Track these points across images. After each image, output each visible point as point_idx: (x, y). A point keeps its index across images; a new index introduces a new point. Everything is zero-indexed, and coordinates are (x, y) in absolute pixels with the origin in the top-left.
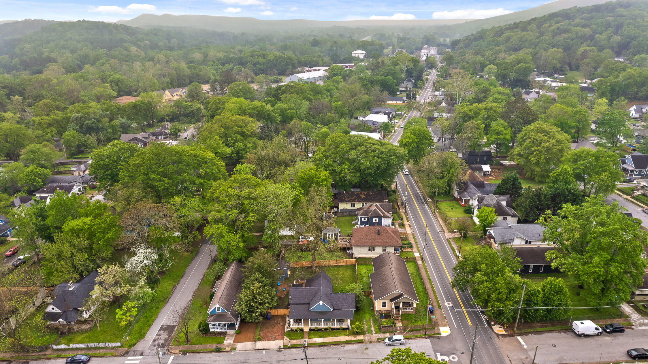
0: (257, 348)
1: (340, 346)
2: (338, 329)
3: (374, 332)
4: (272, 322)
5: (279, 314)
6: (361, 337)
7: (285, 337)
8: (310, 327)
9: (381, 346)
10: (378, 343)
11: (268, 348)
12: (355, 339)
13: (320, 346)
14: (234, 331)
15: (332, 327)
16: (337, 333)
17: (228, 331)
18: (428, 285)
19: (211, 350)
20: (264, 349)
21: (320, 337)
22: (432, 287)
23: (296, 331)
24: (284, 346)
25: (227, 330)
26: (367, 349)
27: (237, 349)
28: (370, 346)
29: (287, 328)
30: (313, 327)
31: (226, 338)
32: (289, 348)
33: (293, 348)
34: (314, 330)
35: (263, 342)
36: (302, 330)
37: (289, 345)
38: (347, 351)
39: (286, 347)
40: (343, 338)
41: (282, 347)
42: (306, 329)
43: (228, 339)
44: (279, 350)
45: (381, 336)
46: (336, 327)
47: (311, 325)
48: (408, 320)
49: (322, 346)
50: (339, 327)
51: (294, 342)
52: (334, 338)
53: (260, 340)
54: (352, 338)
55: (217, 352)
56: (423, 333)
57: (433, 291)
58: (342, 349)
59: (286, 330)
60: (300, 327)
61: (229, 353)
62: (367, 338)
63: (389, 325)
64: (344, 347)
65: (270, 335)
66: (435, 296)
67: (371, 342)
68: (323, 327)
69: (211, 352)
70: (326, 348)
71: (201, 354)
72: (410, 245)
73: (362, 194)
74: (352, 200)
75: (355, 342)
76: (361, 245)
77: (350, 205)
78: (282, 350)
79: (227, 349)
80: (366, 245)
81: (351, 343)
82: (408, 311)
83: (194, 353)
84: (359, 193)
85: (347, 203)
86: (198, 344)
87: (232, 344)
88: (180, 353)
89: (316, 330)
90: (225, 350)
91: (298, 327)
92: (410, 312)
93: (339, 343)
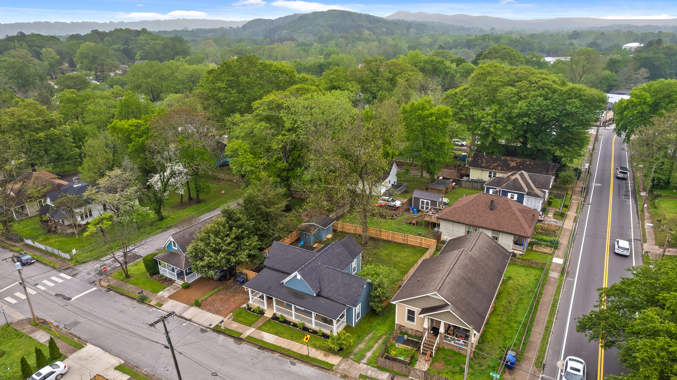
0: (185, 315)
1: (288, 360)
2: (313, 332)
3: (364, 361)
4: (241, 288)
6: (334, 360)
7: (230, 315)
8: (274, 311)
11: (196, 320)
12: (324, 359)
13: (261, 348)
14: (182, 283)
15: (306, 324)
16: (305, 337)
17: (176, 280)
18: (543, 316)
19: (136, 297)
20: (190, 320)
21: (276, 333)
22: (550, 322)
23: (253, 311)
24: (217, 326)
27: (162, 308)
30: (279, 314)
31: (167, 288)
32: (220, 332)
33: (225, 334)
34: (277, 319)
35: (199, 310)
36: (261, 313)
37: (225, 328)
38: (292, 374)
39: (217, 330)
41: (212, 326)
42: (269, 313)
43: (168, 290)
44: (205, 330)
45: (371, 372)
46: (313, 326)
47: (277, 309)
48: (447, 362)
49: (263, 348)
50: (317, 329)
51: (235, 326)
53: (198, 305)
54: (319, 355)
55: (139, 301)
57: (547, 329)
58: (288, 367)
59: (244, 305)
60: (261, 307)
61: (149, 308)
62: (344, 366)
63: (402, 358)
64: (294, 364)
65: (217, 304)
66: (545, 339)
67: (344, 377)
68: (294, 319)
69: (134, 299)
70: (267, 354)
71: (124, 297)
72: (555, 245)
73: (512, 161)
74: (492, 167)
75: (316, 364)
76: (454, 220)
77: (487, 174)
78: (207, 331)
79: (151, 303)
80: (461, 221)
81: (310, 363)
82: (456, 347)
83: (118, 293)
84: (508, 158)
85: (482, 170)
86: (133, 284)
87: (165, 298)
88: (106, 288)
89: (281, 322)
90: (149, 302)
91: (259, 307)
92: (460, 348)
93: (292, 355)
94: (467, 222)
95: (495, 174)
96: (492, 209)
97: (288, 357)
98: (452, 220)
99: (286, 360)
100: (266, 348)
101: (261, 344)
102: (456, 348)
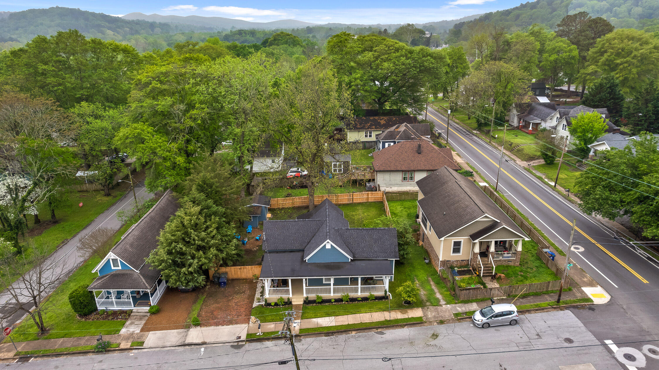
0: (189, 340)
1: (372, 333)
2: (365, 299)
3: (442, 302)
4: (228, 290)
5: (244, 276)
6: (416, 313)
7: (253, 318)
8: (305, 295)
9: (464, 328)
10: (457, 324)
11: (212, 340)
12: (405, 316)
13: (327, 334)
14: (147, 308)
15: (352, 295)
16: (363, 306)
17: (135, 309)
19: (88, 348)
20: (204, 343)
21: (328, 315)
23: (276, 304)
24: (248, 335)
25: (132, 307)
26: (435, 336)
27: (145, 345)
28: (441, 329)
29: (259, 300)
30: (312, 296)
31: (128, 322)
32: (260, 340)
33: (268, 339)
34: (313, 302)
35: (204, 329)
36: (288, 303)
37: (259, 333)
38: (391, 342)
39: (252, 338)
40: (378, 316)
41: (244, 337)
42: (298, 300)
43: (132, 324)
44: (237, 345)
45: (460, 308)
46: (360, 294)
47: (308, 291)
49: (333, 333)
50: (366, 294)
51: (271, 327)
52: (358, 315)
53: (197, 324)
54: (397, 315)
55: (98, 352)
56: (551, 300)
58: (379, 338)
59: (255, 304)
60: (285, 297)
61: (126, 353)
62: (431, 314)
63: (473, 286)
64: (382, 333)
65: (220, 315)
67: (442, 322)
68: (332, 295)
69: (85, 353)
70: (343, 337)
71: (62, 358)
72: (469, 174)
73: (381, 120)
74: (367, 127)
75: (405, 324)
76: (392, 169)
77: (363, 134)
78: (243, 345)
79: (122, 346)
80: (399, 169)
81: (397, 326)
82: (505, 260)
83: (48, 356)
84: (376, 118)
85: (359, 131)
86: (63, 337)
87: (137, 334)
88: (15, 359)
89: (319, 303)
90: (119, 347)
91: (281, 298)
92: (509, 261)
93: (370, 327)
94: (404, 169)
95: (370, 133)
96: (420, 153)
97: (368, 330)
98: (390, 169)
99: (369, 333)
100: (335, 333)
101: (326, 331)
102: (504, 262)
